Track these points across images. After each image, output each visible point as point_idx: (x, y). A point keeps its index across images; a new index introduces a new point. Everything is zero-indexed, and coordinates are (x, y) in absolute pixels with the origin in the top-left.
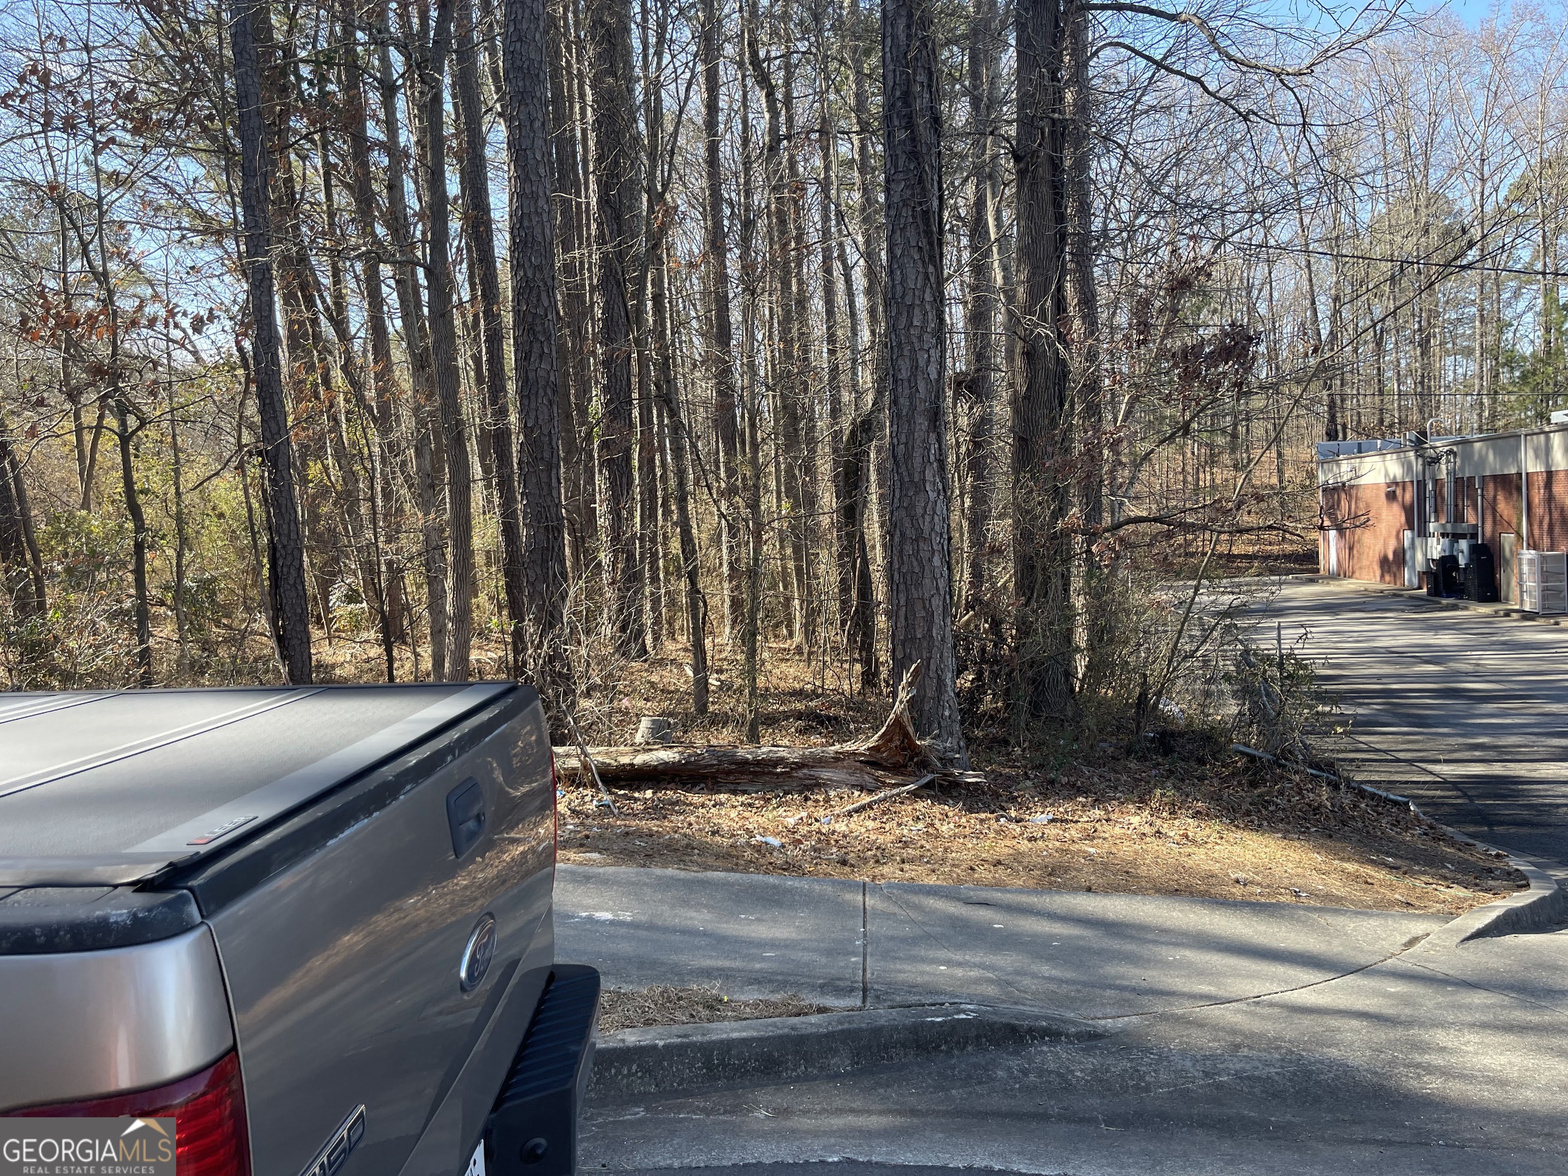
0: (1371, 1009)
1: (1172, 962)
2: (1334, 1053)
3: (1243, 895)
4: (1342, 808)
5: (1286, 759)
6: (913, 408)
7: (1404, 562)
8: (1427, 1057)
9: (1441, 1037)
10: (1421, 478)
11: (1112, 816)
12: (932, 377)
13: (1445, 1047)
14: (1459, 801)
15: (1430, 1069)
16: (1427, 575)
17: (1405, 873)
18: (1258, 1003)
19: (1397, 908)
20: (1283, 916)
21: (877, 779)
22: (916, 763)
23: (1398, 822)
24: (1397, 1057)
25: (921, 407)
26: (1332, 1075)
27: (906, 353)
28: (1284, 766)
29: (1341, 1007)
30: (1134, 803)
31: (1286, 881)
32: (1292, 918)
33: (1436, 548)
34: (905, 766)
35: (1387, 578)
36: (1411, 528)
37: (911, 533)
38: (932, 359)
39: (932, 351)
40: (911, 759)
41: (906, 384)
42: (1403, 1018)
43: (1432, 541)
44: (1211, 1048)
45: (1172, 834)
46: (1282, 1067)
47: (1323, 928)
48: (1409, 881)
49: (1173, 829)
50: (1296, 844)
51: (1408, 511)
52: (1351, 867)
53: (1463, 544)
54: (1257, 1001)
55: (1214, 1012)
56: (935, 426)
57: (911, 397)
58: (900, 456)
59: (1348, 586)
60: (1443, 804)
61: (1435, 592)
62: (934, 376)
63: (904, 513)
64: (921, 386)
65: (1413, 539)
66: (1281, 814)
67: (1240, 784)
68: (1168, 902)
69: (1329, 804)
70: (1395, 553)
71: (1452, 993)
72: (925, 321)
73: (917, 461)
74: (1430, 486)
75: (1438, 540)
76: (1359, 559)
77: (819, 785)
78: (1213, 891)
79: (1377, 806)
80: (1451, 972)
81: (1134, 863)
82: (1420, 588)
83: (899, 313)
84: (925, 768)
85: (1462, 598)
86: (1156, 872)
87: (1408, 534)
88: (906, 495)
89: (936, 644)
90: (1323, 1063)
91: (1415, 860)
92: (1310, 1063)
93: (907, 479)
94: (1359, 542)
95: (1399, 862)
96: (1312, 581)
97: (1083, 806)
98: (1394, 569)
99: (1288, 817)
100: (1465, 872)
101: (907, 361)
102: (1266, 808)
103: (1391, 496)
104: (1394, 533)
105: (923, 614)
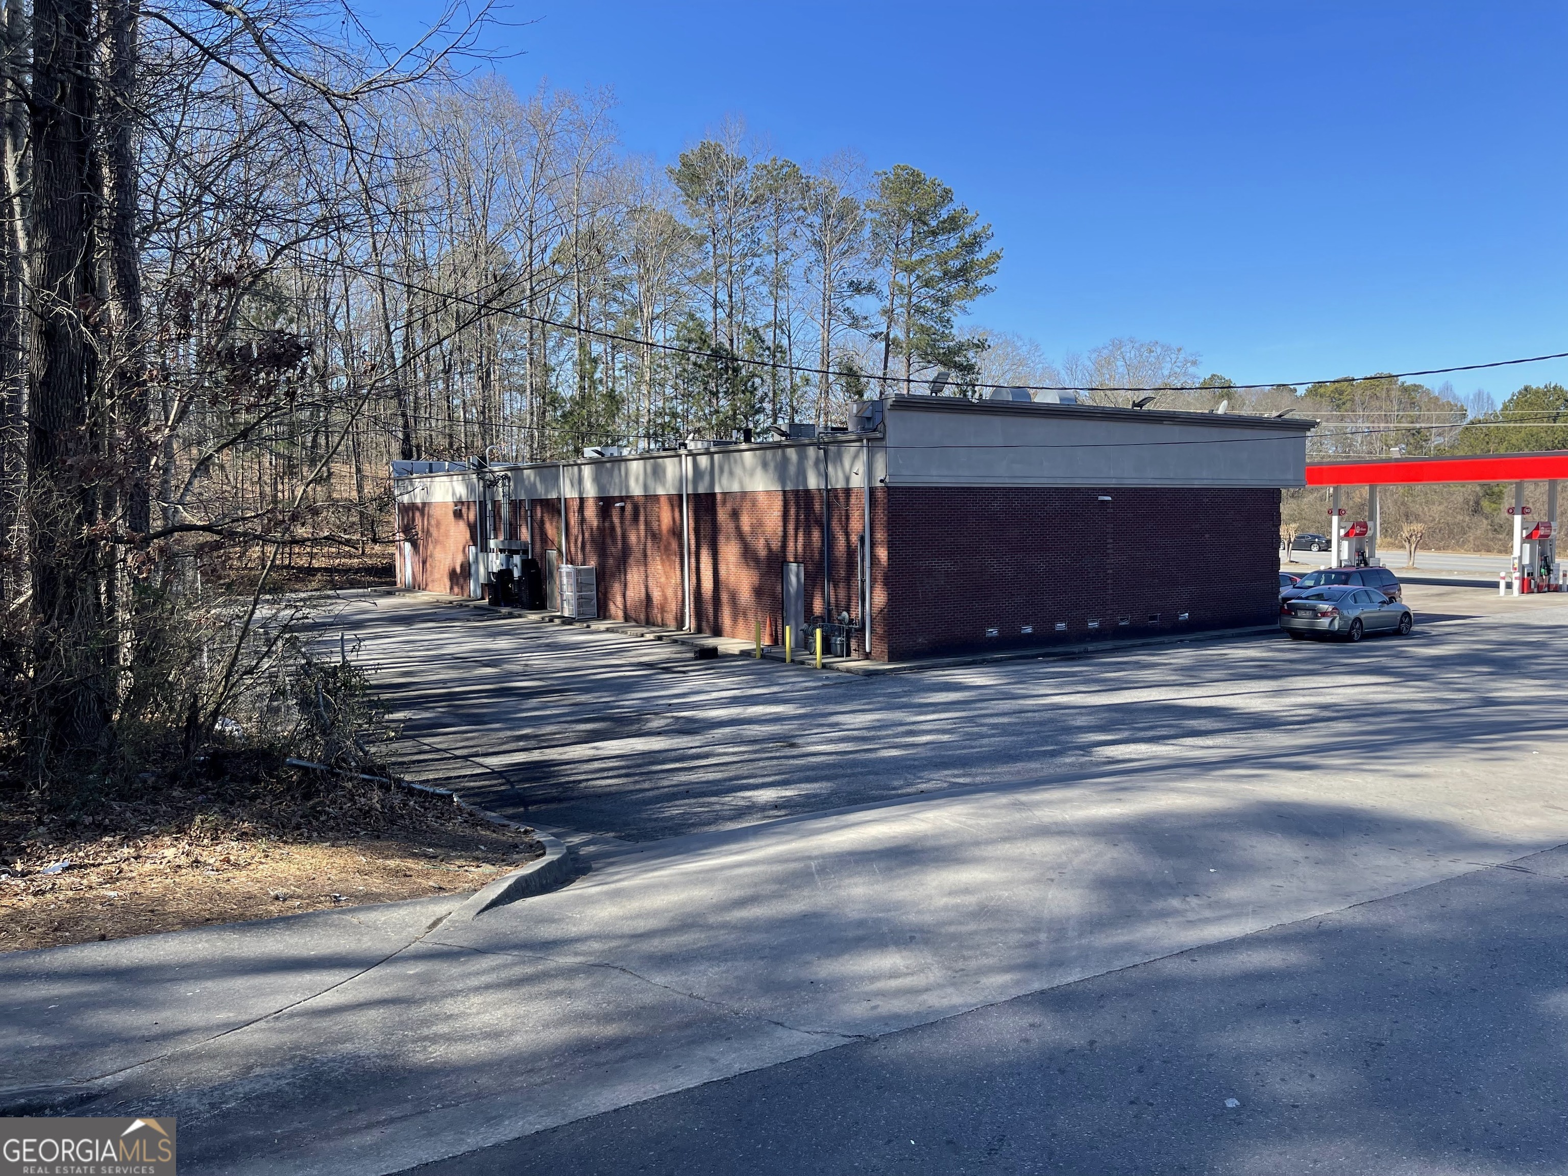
0: (389, 996)
1: (191, 997)
2: (349, 1047)
3: (281, 911)
4: (392, 808)
5: (341, 768)
7: (470, 574)
8: (434, 1028)
9: (450, 1006)
10: (482, 499)
11: (144, 853)
13: (452, 1015)
14: (503, 788)
15: (435, 1039)
16: (488, 587)
17: (442, 861)
18: (278, 1018)
19: (430, 895)
20: (317, 925)
23: (442, 814)
24: (407, 1036)
26: (343, 1070)
28: (338, 775)
29: (362, 1000)
30: (170, 834)
31: (328, 888)
32: (326, 924)
33: (496, 562)
35: (456, 590)
36: (475, 544)
42: (418, 996)
43: (492, 556)
44: (220, 1077)
45: (211, 861)
46: (294, 1076)
47: (355, 926)
48: (444, 867)
49: (211, 856)
50: (344, 850)
51: (472, 527)
52: (392, 863)
53: (517, 559)
54: (278, 1015)
55: (228, 1039)
59: (421, 598)
60: (489, 793)
61: (494, 602)
65: (477, 554)
66: (332, 823)
67: (293, 797)
68: (194, 934)
69: (378, 806)
70: (462, 566)
71: (464, 963)
74: (489, 507)
75: (497, 555)
76: (431, 572)
78: (248, 913)
79: (424, 802)
80: (465, 944)
81: (162, 901)
82: (483, 598)
85: (516, 607)
86: (186, 905)
87: (473, 549)
90: (335, 1061)
91: (453, 847)
92: (323, 1064)
94: (431, 556)
95: (439, 851)
96: (389, 594)
97: (109, 846)
98: (461, 580)
99: (338, 825)
100: (494, 850)
102: (317, 819)
103: (458, 515)
104: (461, 548)
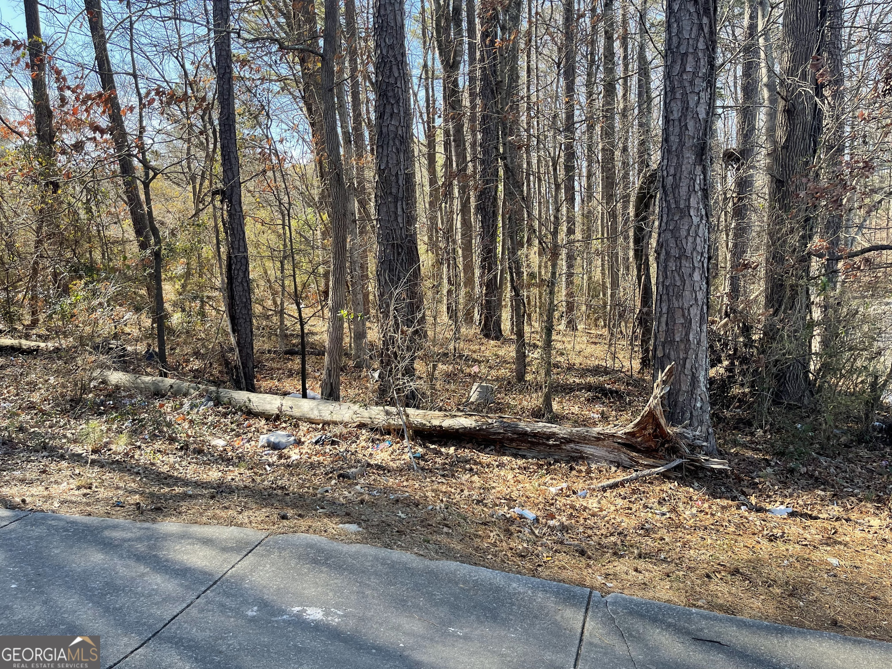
6: (681, 143)
11: (851, 515)
12: (701, 117)
21: (631, 459)
22: (667, 449)
25: (689, 143)
27: (678, 96)
30: (872, 501)
34: (657, 451)
37: (675, 252)
38: (702, 101)
39: (702, 94)
40: (663, 445)
41: (677, 123)
56: (701, 160)
57: (680, 135)
58: (668, 186)
62: (702, 115)
63: (669, 235)
64: (691, 125)
72: (697, 67)
73: (683, 191)
77: (582, 458)
83: (674, 62)
84: (674, 453)
88: (672, 219)
89: (692, 346)
93: (673, 206)
97: (822, 500)
101: (679, 103)
105: (682, 321)
